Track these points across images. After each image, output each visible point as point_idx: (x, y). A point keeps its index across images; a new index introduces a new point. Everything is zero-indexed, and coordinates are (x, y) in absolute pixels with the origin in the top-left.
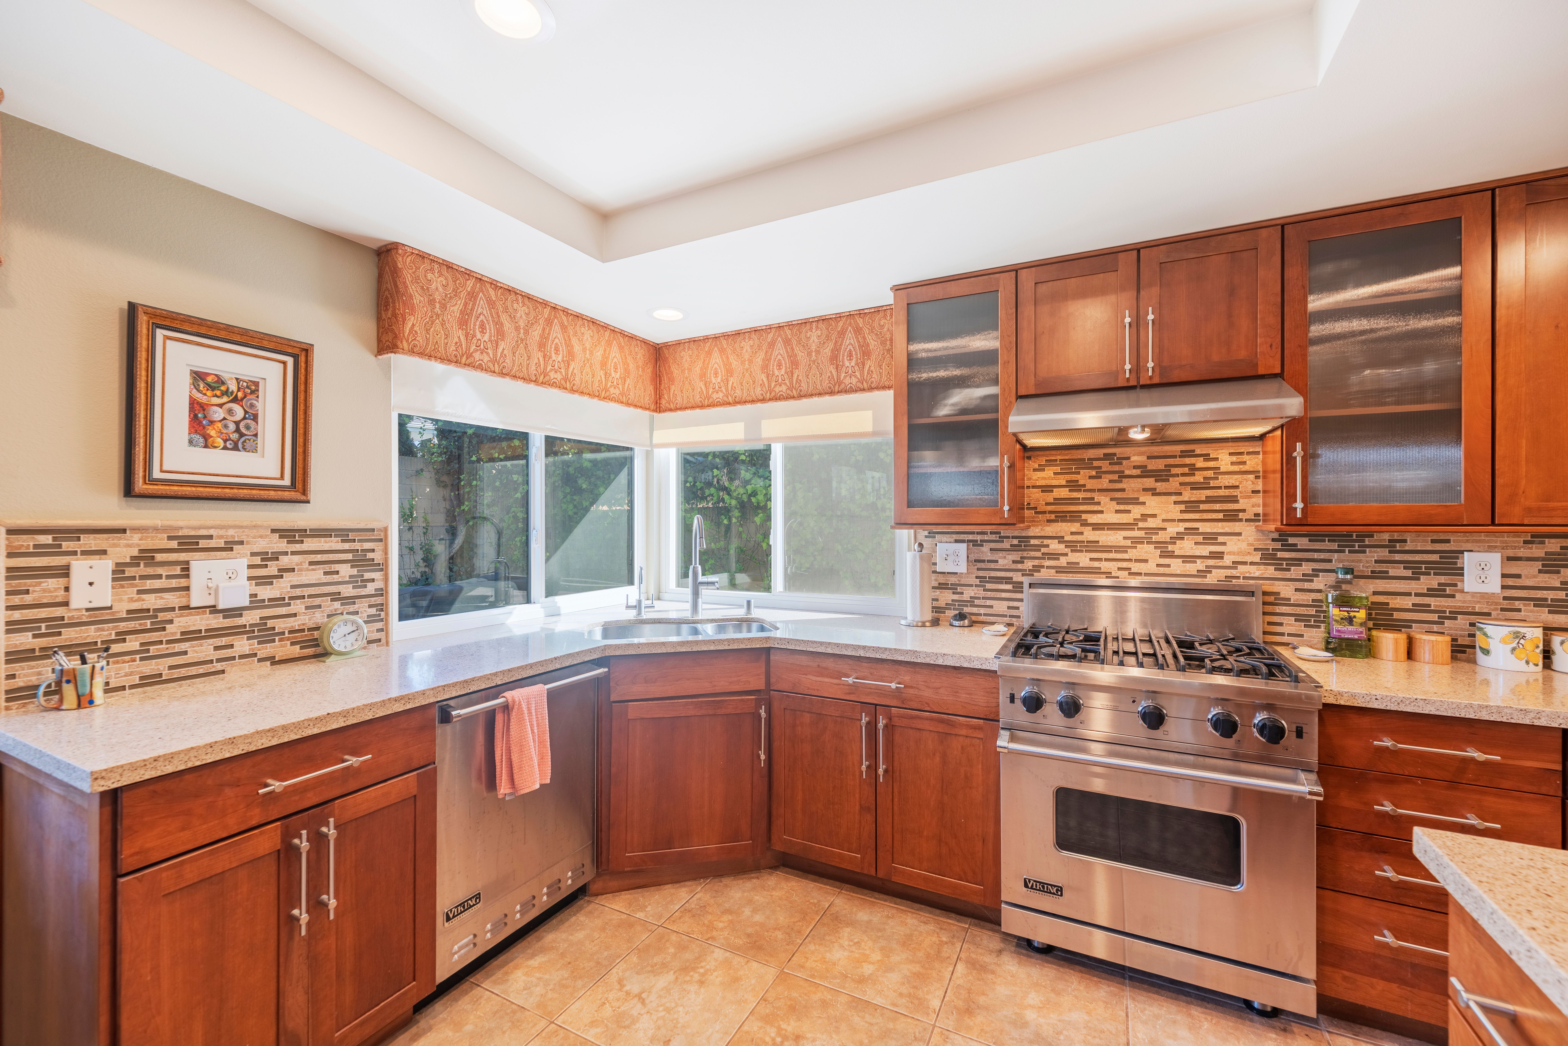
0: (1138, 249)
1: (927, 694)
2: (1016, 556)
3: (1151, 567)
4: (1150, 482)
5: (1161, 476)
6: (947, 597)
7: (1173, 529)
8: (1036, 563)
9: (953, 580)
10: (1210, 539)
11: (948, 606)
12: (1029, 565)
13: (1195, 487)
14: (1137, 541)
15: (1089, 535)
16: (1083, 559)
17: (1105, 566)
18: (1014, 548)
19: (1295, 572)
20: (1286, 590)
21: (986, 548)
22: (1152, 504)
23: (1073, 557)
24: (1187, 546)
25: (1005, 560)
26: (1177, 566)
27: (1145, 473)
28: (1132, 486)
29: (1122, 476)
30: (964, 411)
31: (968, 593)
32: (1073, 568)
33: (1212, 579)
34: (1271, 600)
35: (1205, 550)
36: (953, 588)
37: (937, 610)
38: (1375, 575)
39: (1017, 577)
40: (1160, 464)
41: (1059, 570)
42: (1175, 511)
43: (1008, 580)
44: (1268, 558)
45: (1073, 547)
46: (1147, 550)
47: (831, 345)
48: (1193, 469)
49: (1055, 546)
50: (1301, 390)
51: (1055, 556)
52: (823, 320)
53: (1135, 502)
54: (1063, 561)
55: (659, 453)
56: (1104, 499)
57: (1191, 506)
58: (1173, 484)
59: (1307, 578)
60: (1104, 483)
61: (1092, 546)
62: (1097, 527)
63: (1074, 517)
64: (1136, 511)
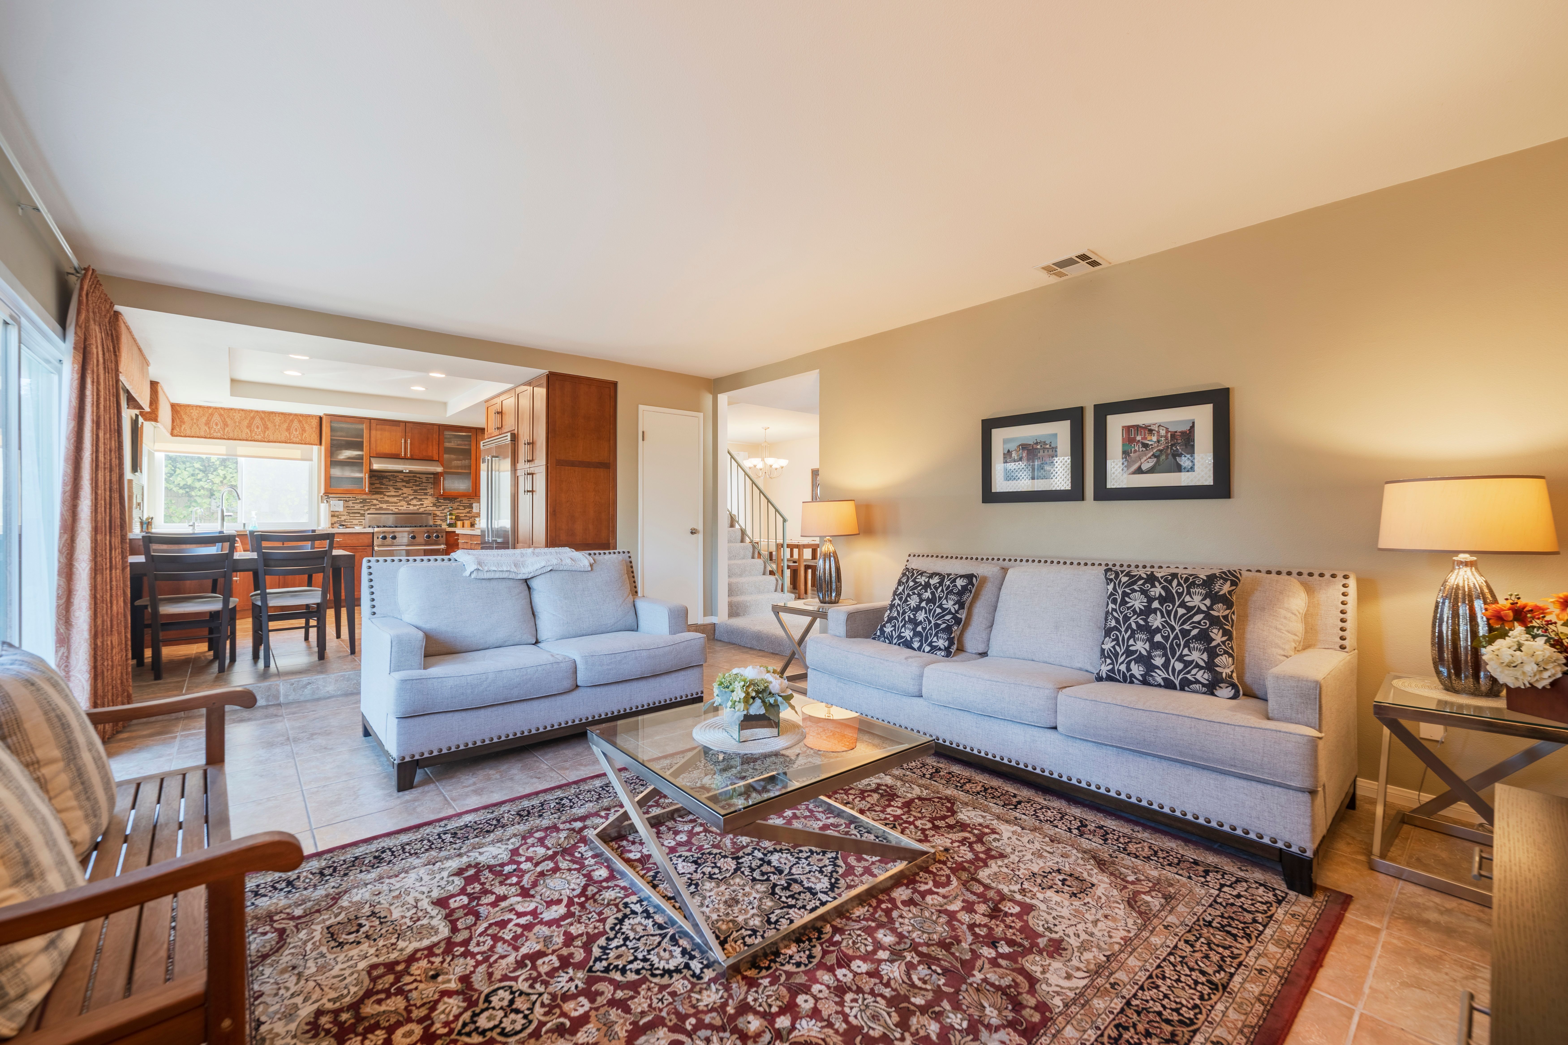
0: (406, 422)
1: (349, 542)
2: (361, 505)
3: (404, 508)
4: (404, 484)
5: (408, 482)
6: (336, 519)
7: (411, 497)
8: (369, 507)
9: (337, 513)
10: (420, 500)
11: (335, 523)
12: (366, 508)
13: (417, 486)
14: (400, 500)
15: (386, 498)
16: (384, 506)
17: (391, 508)
18: (361, 503)
19: (440, 508)
20: (438, 513)
21: (350, 502)
22: (405, 490)
23: (381, 505)
24: (414, 502)
25: (358, 506)
26: (411, 507)
27: (403, 481)
28: (399, 484)
29: (397, 482)
30: (349, 458)
31: (343, 518)
32: (381, 509)
33: (421, 510)
34: (435, 515)
35: (419, 503)
36: (338, 516)
37: (332, 524)
38: (458, 509)
39: (362, 512)
40: (407, 479)
41: (376, 509)
42: (411, 492)
43: (359, 513)
44: (434, 505)
45: (381, 502)
46: (403, 503)
47: (286, 425)
48: (416, 481)
49: (375, 502)
50: (443, 465)
51: (375, 505)
52: (282, 414)
53: (400, 489)
54: (378, 506)
55: (157, 454)
56: (391, 488)
57: (415, 491)
58: (411, 485)
59: (443, 510)
60: (391, 483)
61: (387, 502)
62: (388, 496)
63: (381, 493)
64: (400, 492)
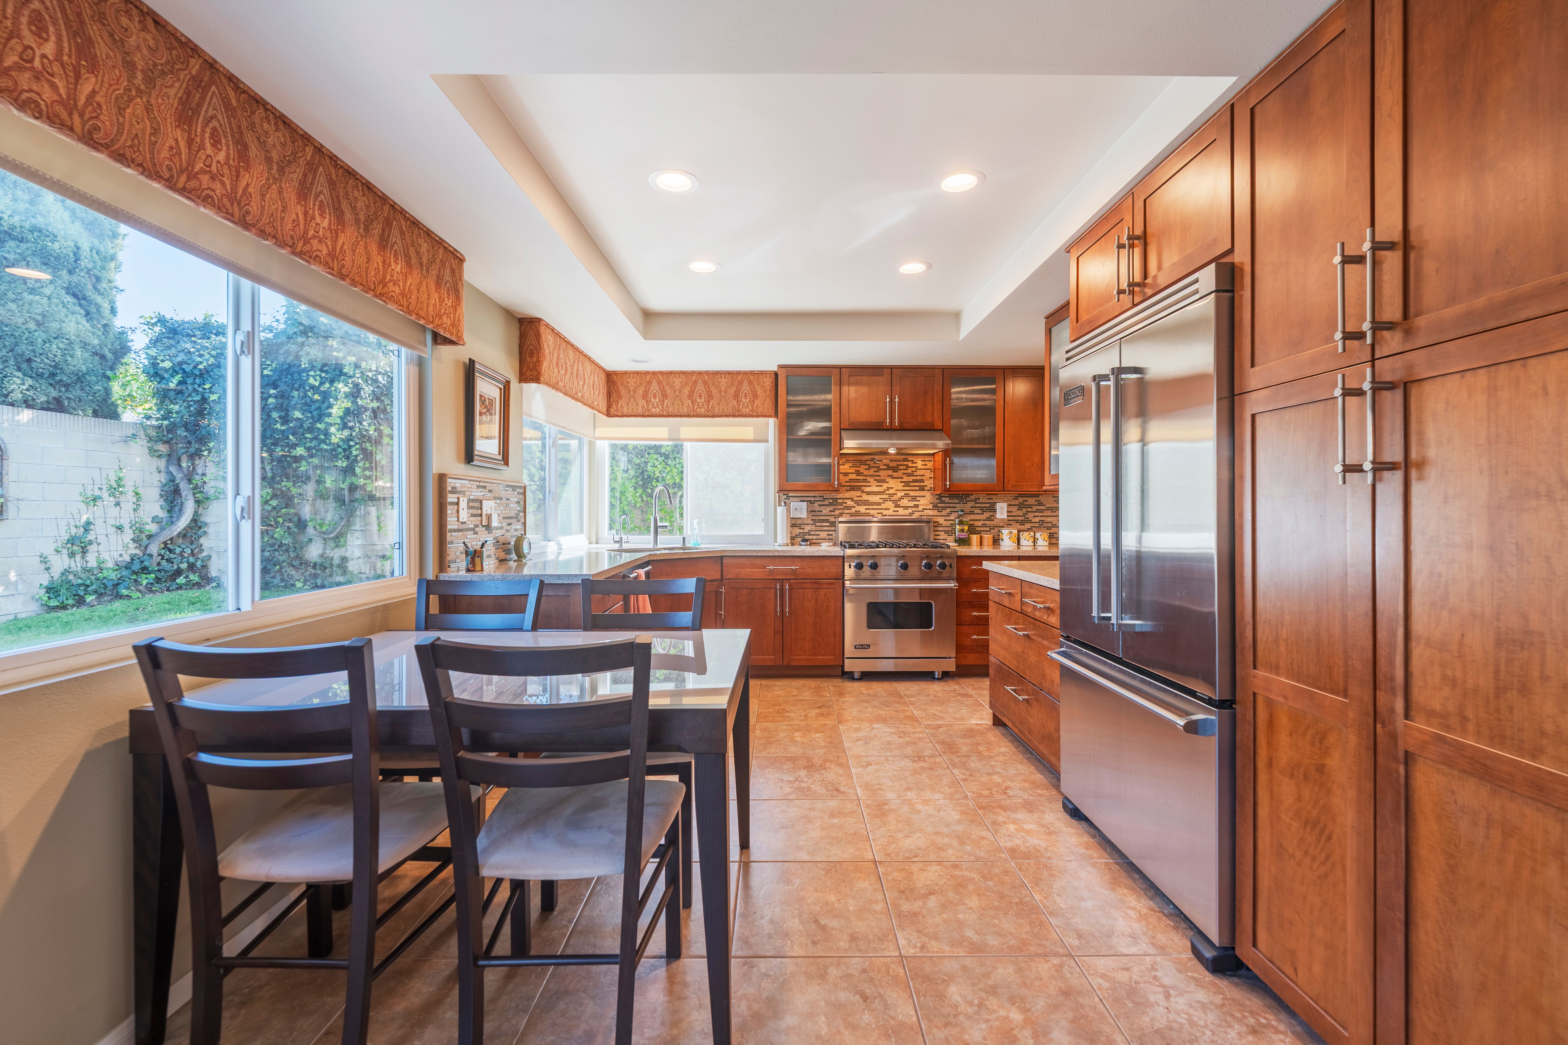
0: (892, 368)
1: (809, 571)
2: (831, 508)
3: (890, 512)
4: (890, 472)
5: (896, 469)
6: (797, 531)
7: (900, 494)
8: (841, 511)
9: (799, 522)
10: (914, 498)
11: (797, 536)
12: (837, 512)
13: (908, 475)
14: (885, 500)
15: (865, 497)
16: (862, 509)
17: (872, 512)
18: (830, 504)
19: (944, 513)
20: (941, 520)
21: (816, 504)
22: (892, 483)
23: (858, 508)
24: (905, 502)
25: (826, 510)
26: (901, 511)
27: (889, 468)
28: (883, 474)
29: (879, 469)
30: (813, 434)
31: (807, 528)
32: (858, 513)
33: (914, 516)
34: (937, 525)
35: (912, 504)
36: (799, 526)
37: (792, 538)
38: (972, 513)
39: (832, 519)
40: (894, 464)
41: (851, 515)
42: (900, 486)
43: (827, 521)
44: (935, 507)
45: (858, 503)
46: (889, 504)
47: (734, 389)
48: (908, 467)
49: (849, 503)
50: (949, 437)
51: (849, 508)
52: (730, 373)
53: (884, 481)
54: (853, 510)
55: (599, 443)
56: (871, 480)
57: (907, 484)
58: (900, 473)
59: (949, 515)
60: (871, 472)
61: (866, 503)
62: (869, 493)
63: (858, 488)
64: (885, 486)
